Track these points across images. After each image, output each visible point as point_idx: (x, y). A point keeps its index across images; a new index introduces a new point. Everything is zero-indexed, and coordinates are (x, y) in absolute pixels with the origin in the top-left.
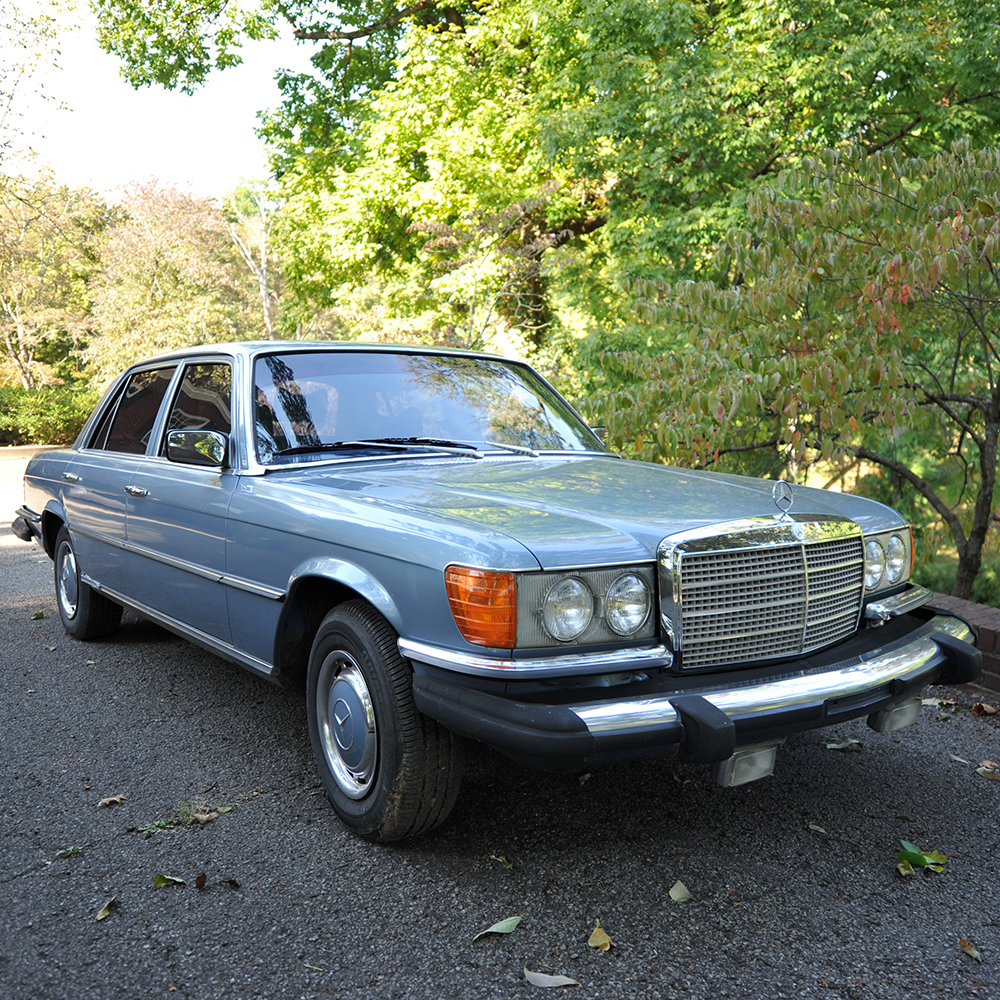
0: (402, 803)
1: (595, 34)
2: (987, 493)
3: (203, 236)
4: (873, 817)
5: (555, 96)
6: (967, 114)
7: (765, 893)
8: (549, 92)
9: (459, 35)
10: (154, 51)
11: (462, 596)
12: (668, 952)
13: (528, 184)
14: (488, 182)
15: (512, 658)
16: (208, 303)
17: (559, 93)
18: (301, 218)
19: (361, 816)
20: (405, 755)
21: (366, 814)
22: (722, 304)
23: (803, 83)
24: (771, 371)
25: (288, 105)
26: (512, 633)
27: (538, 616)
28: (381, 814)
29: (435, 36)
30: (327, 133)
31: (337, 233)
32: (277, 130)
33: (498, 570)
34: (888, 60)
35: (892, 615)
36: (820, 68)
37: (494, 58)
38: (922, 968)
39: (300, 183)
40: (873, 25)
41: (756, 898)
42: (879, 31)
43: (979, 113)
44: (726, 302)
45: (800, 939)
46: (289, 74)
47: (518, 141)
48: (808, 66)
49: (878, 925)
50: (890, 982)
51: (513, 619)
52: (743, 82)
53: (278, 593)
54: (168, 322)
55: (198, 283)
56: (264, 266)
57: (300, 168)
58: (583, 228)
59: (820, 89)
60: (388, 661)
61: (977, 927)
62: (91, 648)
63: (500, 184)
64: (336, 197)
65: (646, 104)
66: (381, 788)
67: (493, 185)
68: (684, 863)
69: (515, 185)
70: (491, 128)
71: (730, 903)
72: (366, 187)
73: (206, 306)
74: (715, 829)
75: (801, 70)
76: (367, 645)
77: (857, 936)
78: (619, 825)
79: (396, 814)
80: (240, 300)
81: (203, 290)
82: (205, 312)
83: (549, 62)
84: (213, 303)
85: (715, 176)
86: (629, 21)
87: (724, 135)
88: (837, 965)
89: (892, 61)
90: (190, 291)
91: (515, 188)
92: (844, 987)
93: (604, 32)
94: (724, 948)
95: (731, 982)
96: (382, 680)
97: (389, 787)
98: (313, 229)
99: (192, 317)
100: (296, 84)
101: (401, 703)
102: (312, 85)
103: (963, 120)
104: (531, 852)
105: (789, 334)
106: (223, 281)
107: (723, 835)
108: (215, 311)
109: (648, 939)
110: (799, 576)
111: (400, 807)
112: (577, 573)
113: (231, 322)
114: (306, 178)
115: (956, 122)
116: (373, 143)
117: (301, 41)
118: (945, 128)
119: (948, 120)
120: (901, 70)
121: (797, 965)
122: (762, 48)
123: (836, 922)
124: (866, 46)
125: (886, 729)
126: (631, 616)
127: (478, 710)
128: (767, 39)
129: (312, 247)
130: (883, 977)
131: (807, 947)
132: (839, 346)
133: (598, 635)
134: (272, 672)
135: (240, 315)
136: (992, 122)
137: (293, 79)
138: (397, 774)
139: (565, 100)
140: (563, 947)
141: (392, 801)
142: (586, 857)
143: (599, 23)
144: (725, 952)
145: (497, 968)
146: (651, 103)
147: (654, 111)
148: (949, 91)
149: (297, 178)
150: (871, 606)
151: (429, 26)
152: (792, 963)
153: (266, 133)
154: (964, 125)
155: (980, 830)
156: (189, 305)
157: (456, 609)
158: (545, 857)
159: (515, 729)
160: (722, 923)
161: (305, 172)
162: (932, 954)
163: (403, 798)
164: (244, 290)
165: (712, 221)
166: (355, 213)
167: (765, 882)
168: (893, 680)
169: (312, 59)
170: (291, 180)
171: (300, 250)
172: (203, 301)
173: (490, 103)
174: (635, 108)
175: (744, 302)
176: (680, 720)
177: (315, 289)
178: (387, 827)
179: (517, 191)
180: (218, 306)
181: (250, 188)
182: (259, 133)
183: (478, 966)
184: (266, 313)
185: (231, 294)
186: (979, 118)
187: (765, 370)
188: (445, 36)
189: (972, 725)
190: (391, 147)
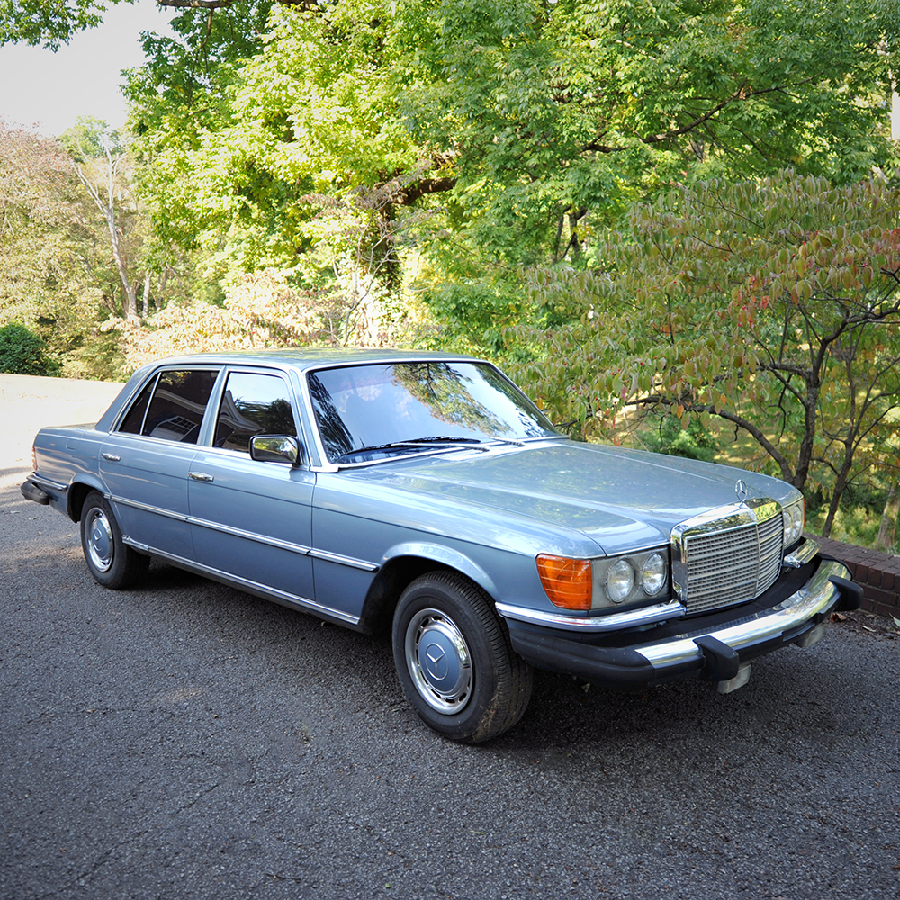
0: (495, 716)
1: (449, 24)
2: (809, 442)
3: (52, 176)
4: (793, 704)
5: (407, 73)
6: (762, 107)
7: (746, 761)
8: (402, 68)
9: (319, 14)
10: (21, 10)
11: (549, 574)
12: (702, 804)
13: (385, 150)
14: (350, 148)
15: (588, 616)
16: (58, 240)
17: (411, 70)
18: (168, 172)
19: (457, 726)
20: (499, 683)
21: (461, 725)
22: (601, 290)
23: (630, 78)
24: (658, 356)
25: (153, 66)
26: (589, 600)
27: (604, 587)
28: (477, 724)
29: (297, 15)
30: (189, 93)
31: (206, 187)
32: (141, 87)
33: (575, 557)
34: (698, 60)
35: (801, 564)
36: (644, 66)
37: (352, 35)
38: (860, 802)
39: (167, 139)
40: (686, 29)
41: (742, 765)
42: (692, 35)
43: (771, 106)
44: (603, 288)
45: (780, 789)
46: (154, 37)
47: (375, 111)
48: (633, 64)
49: (824, 777)
50: (845, 812)
51: (589, 591)
52: (580, 74)
53: (372, 566)
54: (20, 258)
55: (48, 221)
56: (111, 205)
57: (166, 126)
58: (430, 187)
59: (644, 84)
60: (482, 618)
61: (885, 774)
62: (127, 596)
63: (361, 150)
64: (201, 154)
65: (497, 90)
66: (477, 707)
67: (355, 150)
68: (685, 744)
69: (374, 151)
70: (349, 99)
71: (727, 769)
72: (233, 146)
73: (57, 243)
74: (693, 719)
75: (628, 67)
76: (463, 607)
77: (815, 785)
78: (627, 720)
79: (489, 724)
80: (88, 238)
81: (53, 228)
82: (57, 249)
83: (401, 42)
84: (63, 240)
85: (555, 154)
86: (479, 14)
87: (564, 121)
88: (810, 805)
89: (701, 61)
90: (40, 229)
91: (374, 154)
92: (819, 817)
93: (457, 23)
94: (736, 799)
95: (750, 820)
96: (478, 631)
97: (486, 705)
98: (179, 182)
99: (44, 253)
100: (160, 47)
101: (495, 647)
102: (175, 47)
103: (758, 112)
104: (578, 744)
105: (660, 319)
106: (75, 220)
107: (700, 722)
108: (66, 247)
109: (686, 797)
110: (755, 546)
111: (494, 719)
112: (626, 556)
113: (82, 259)
114: (173, 135)
115: (753, 113)
116: (237, 106)
117: (164, 7)
118: (743, 118)
119: (746, 112)
120: (708, 69)
121: (786, 806)
122: (594, 44)
123: (798, 777)
124: (681, 49)
125: (806, 644)
126: (655, 581)
127: (570, 653)
128: (598, 37)
129: (178, 198)
130: (840, 809)
131: (787, 795)
132: (709, 337)
133: (638, 596)
134: (359, 623)
135: (91, 251)
136: (781, 114)
137: (157, 42)
138: (493, 696)
139: (417, 76)
140: (634, 806)
141: (487, 715)
142: (617, 744)
143: (452, 15)
144: (738, 802)
145: (599, 823)
146: (501, 89)
147: (503, 97)
148: (744, 84)
149: (164, 135)
150: (787, 559)
151: (292, 5)
152: (782, 805)
153: (132, 90)
154: (759, 116)
155: (864, 708)
156: (40, 242)
157: (546, 584)
158: (589, 746)
159: (602, 666)
160: (728, 783)
161: (172, 130)
162: (864, 793)
163: (497, 713)
164: (92, 227)
165: (549, 193)
166: (221, 169)
167: (742, 754)
168: (817, 614)
169: (172, 23)
170: (156, 137)
171: (167, 201)
172: (54, 239)
173: (348, 76)
174: (485, 91)
175: (617, 288)
176: (702, 653)
177: (179, 236)
178: (480, 734)
179: (376, 156)
180: (68, 243)
181: (88, 127)
182: (124, 91)
183: (586, 823)
184: (116, 250)
185: (79, 232)
186: (771, 111)
187: (653, 356)
188: (307, 14)
189: (833, 630)
190: (256, 111)
